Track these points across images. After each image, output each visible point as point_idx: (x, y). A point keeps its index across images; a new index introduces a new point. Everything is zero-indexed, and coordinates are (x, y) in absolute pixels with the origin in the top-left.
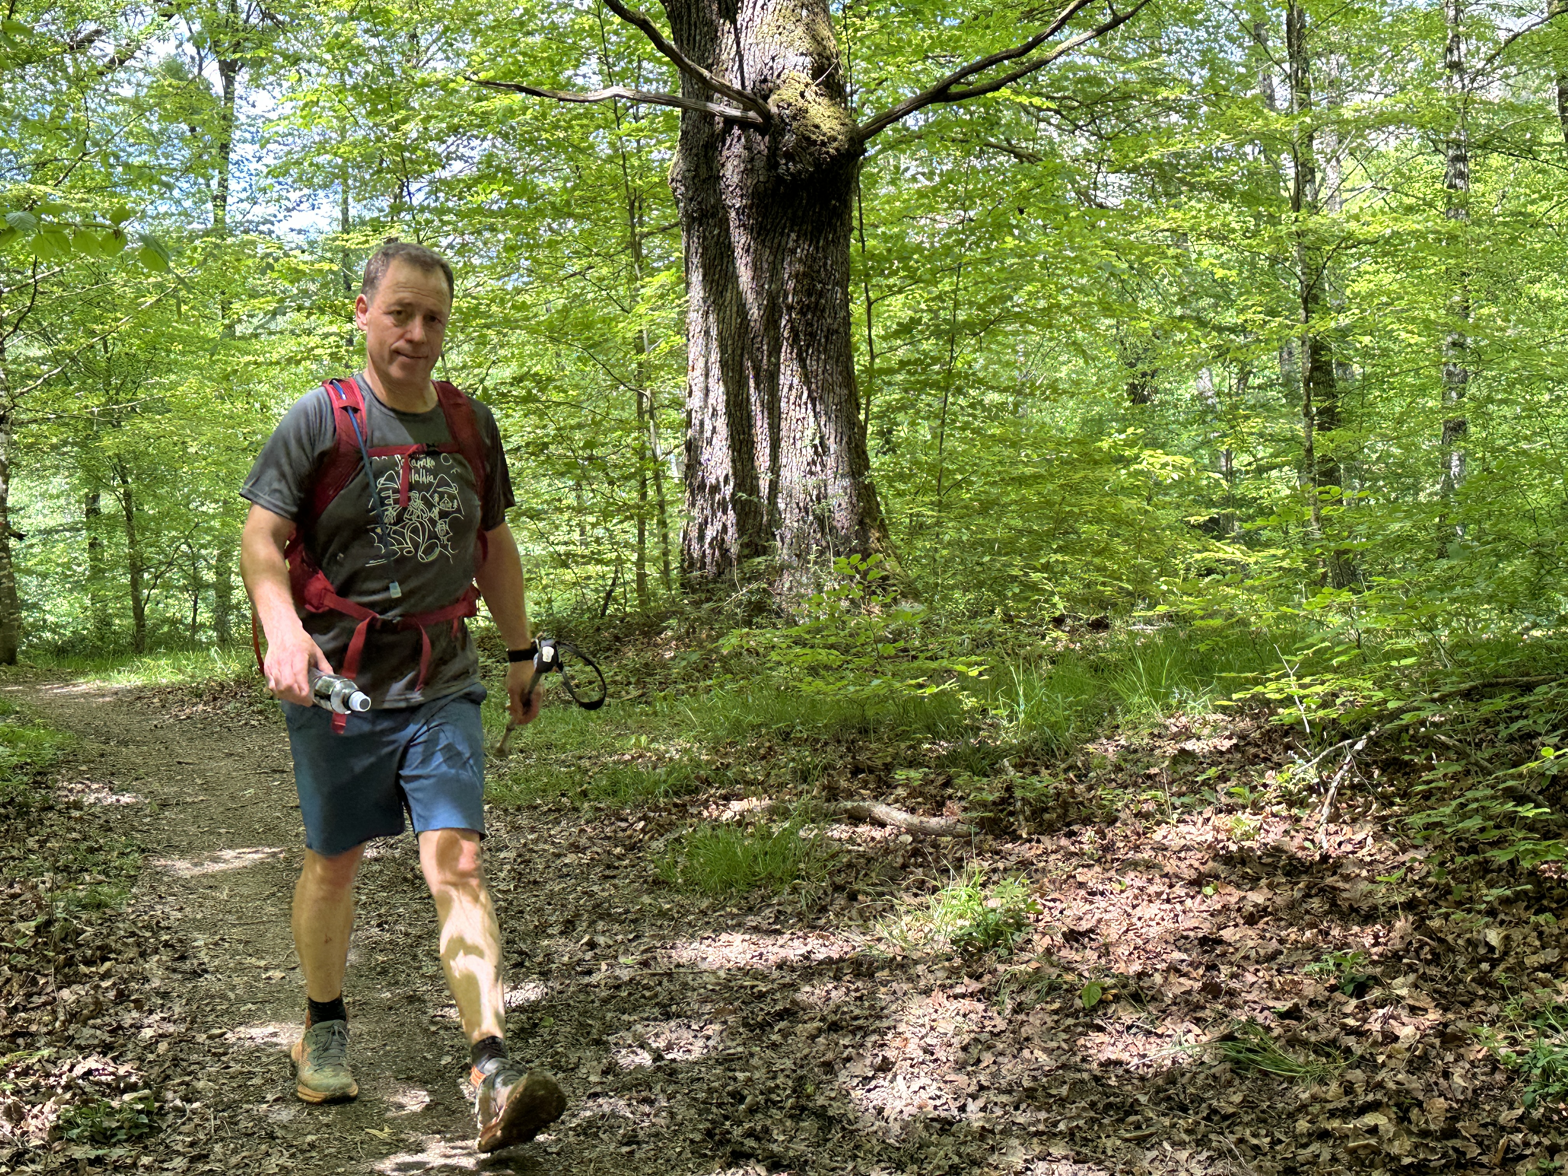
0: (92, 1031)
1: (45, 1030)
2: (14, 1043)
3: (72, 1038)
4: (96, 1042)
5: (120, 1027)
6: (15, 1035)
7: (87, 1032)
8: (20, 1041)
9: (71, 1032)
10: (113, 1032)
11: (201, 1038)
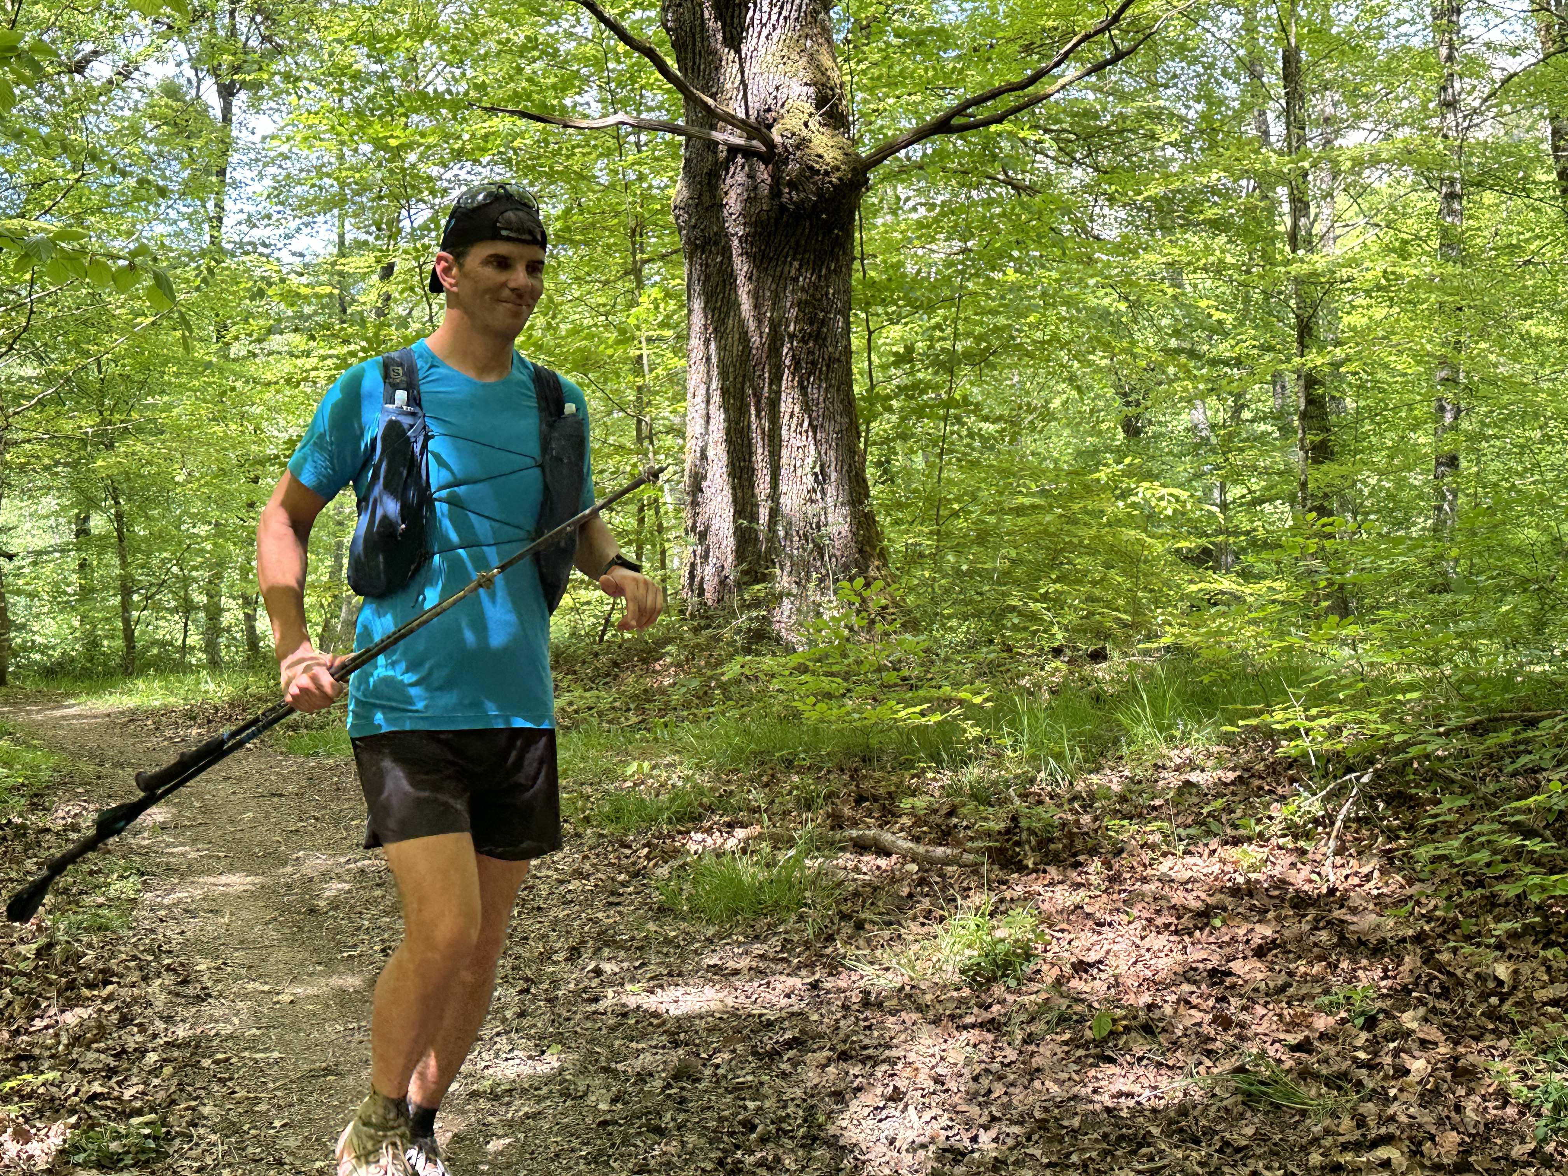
0: (96, 1055)
1: (48, 1053)
2: (17, 1066)
3: (76, 1062)
4: (100, 1066)
5: (124, 1051)
6: (18, 1058)
7: (91, 1056)
8: (23, 1064)
9: (75, 1056)
10: (117, 1056)
11: (206, 1063)
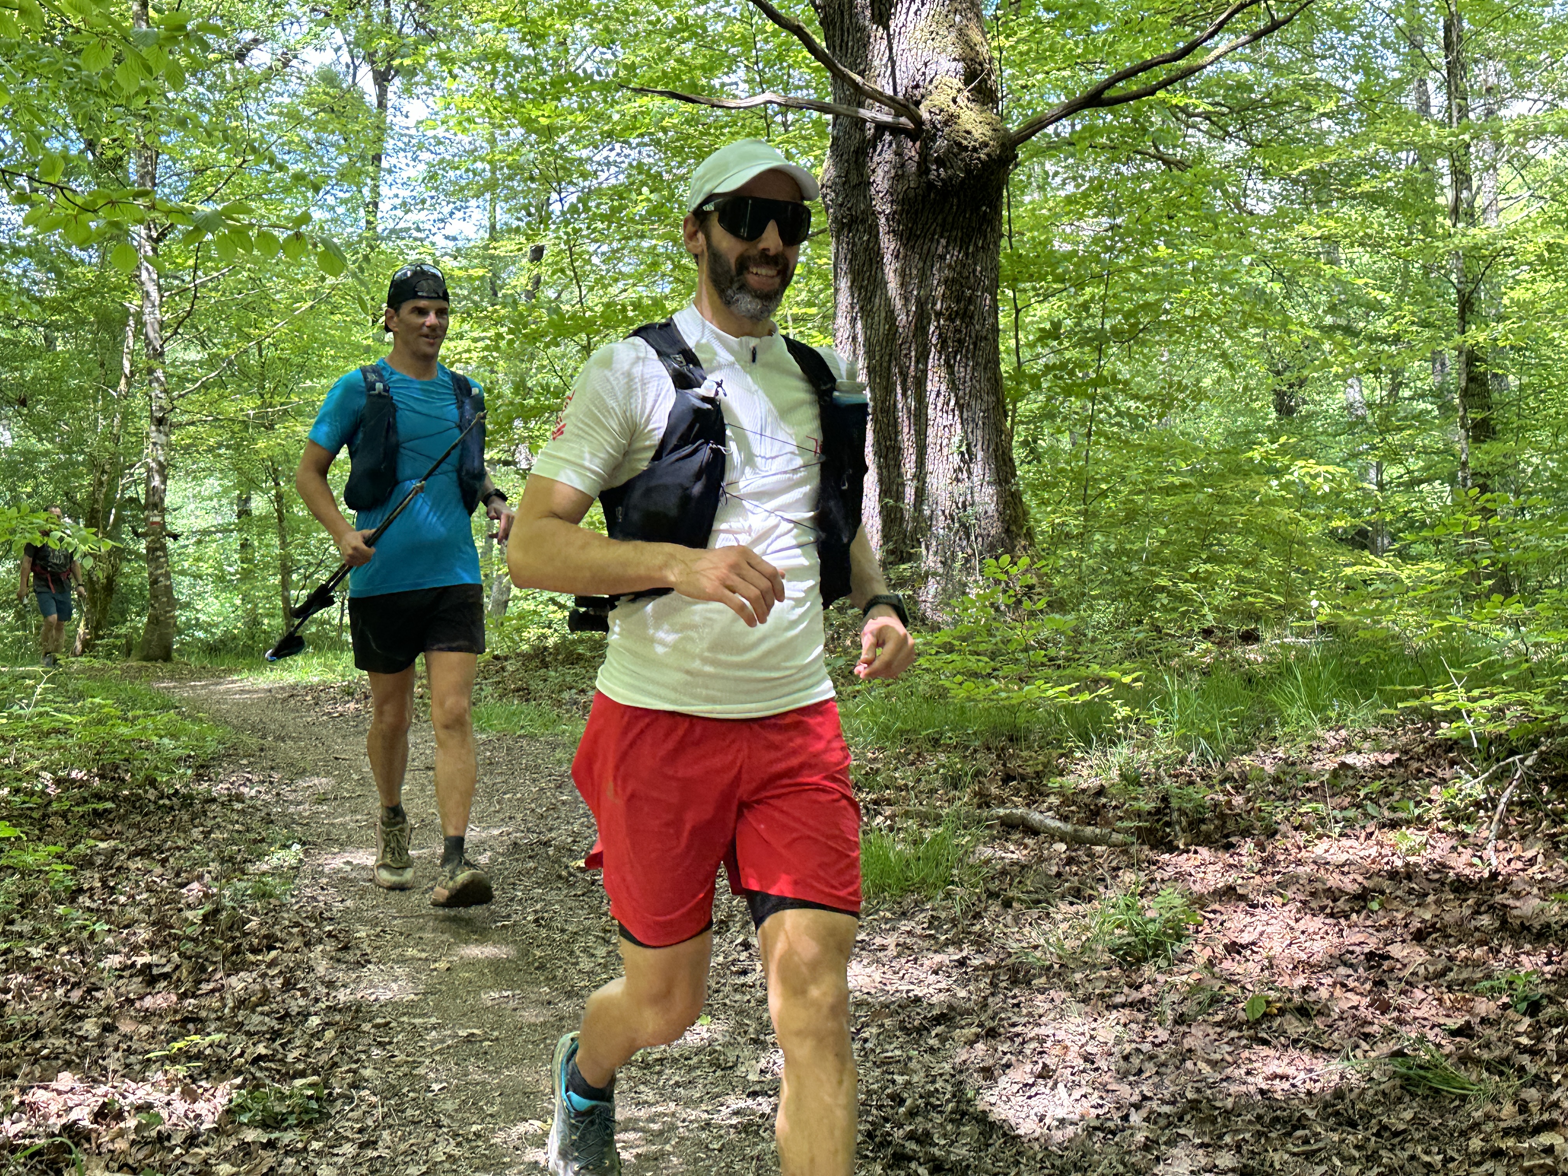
0: (261, 1018)
1: (214, 1016)
2: (184, 1027)
3: (241, 1024)
4: (265, 1028)
5: (287, 1014)
6: (185, 1020)
7: (256, 1018)
8: (191, 1026)
9: (240, 1019)
10: (281, 1019)
11: (367, 1027)
